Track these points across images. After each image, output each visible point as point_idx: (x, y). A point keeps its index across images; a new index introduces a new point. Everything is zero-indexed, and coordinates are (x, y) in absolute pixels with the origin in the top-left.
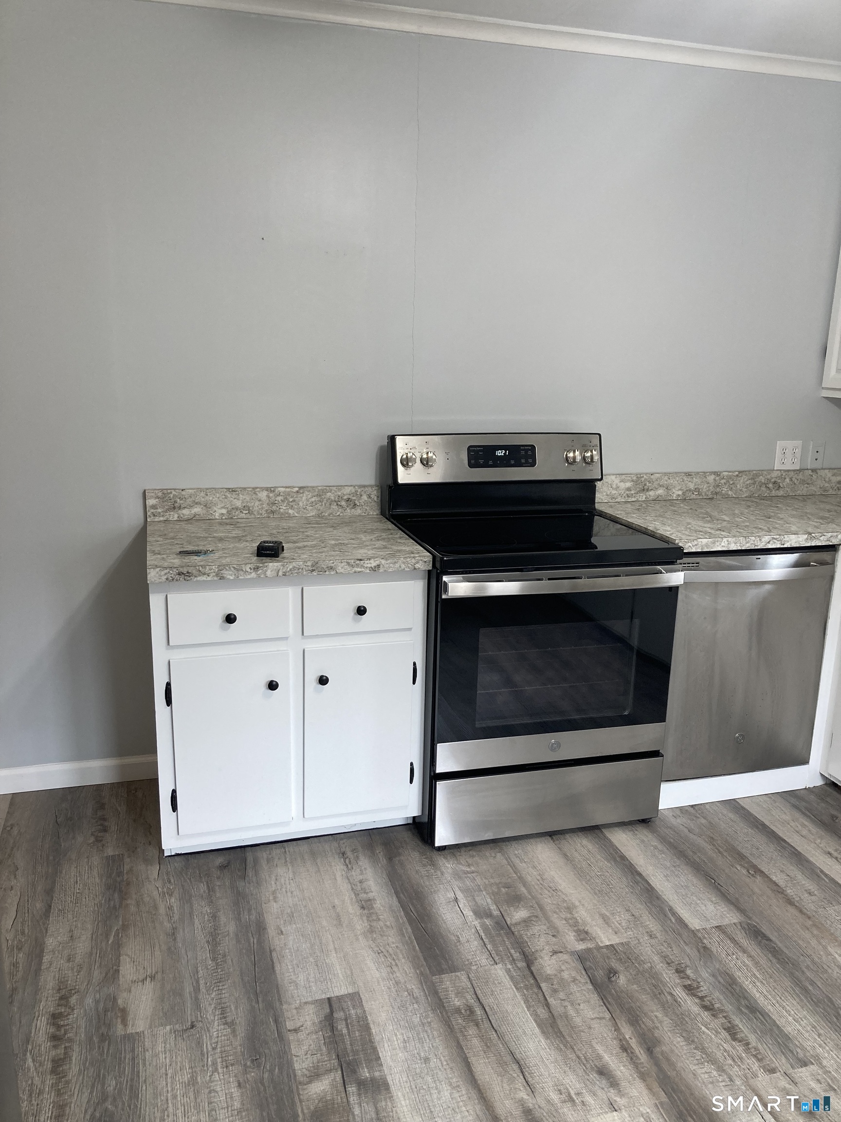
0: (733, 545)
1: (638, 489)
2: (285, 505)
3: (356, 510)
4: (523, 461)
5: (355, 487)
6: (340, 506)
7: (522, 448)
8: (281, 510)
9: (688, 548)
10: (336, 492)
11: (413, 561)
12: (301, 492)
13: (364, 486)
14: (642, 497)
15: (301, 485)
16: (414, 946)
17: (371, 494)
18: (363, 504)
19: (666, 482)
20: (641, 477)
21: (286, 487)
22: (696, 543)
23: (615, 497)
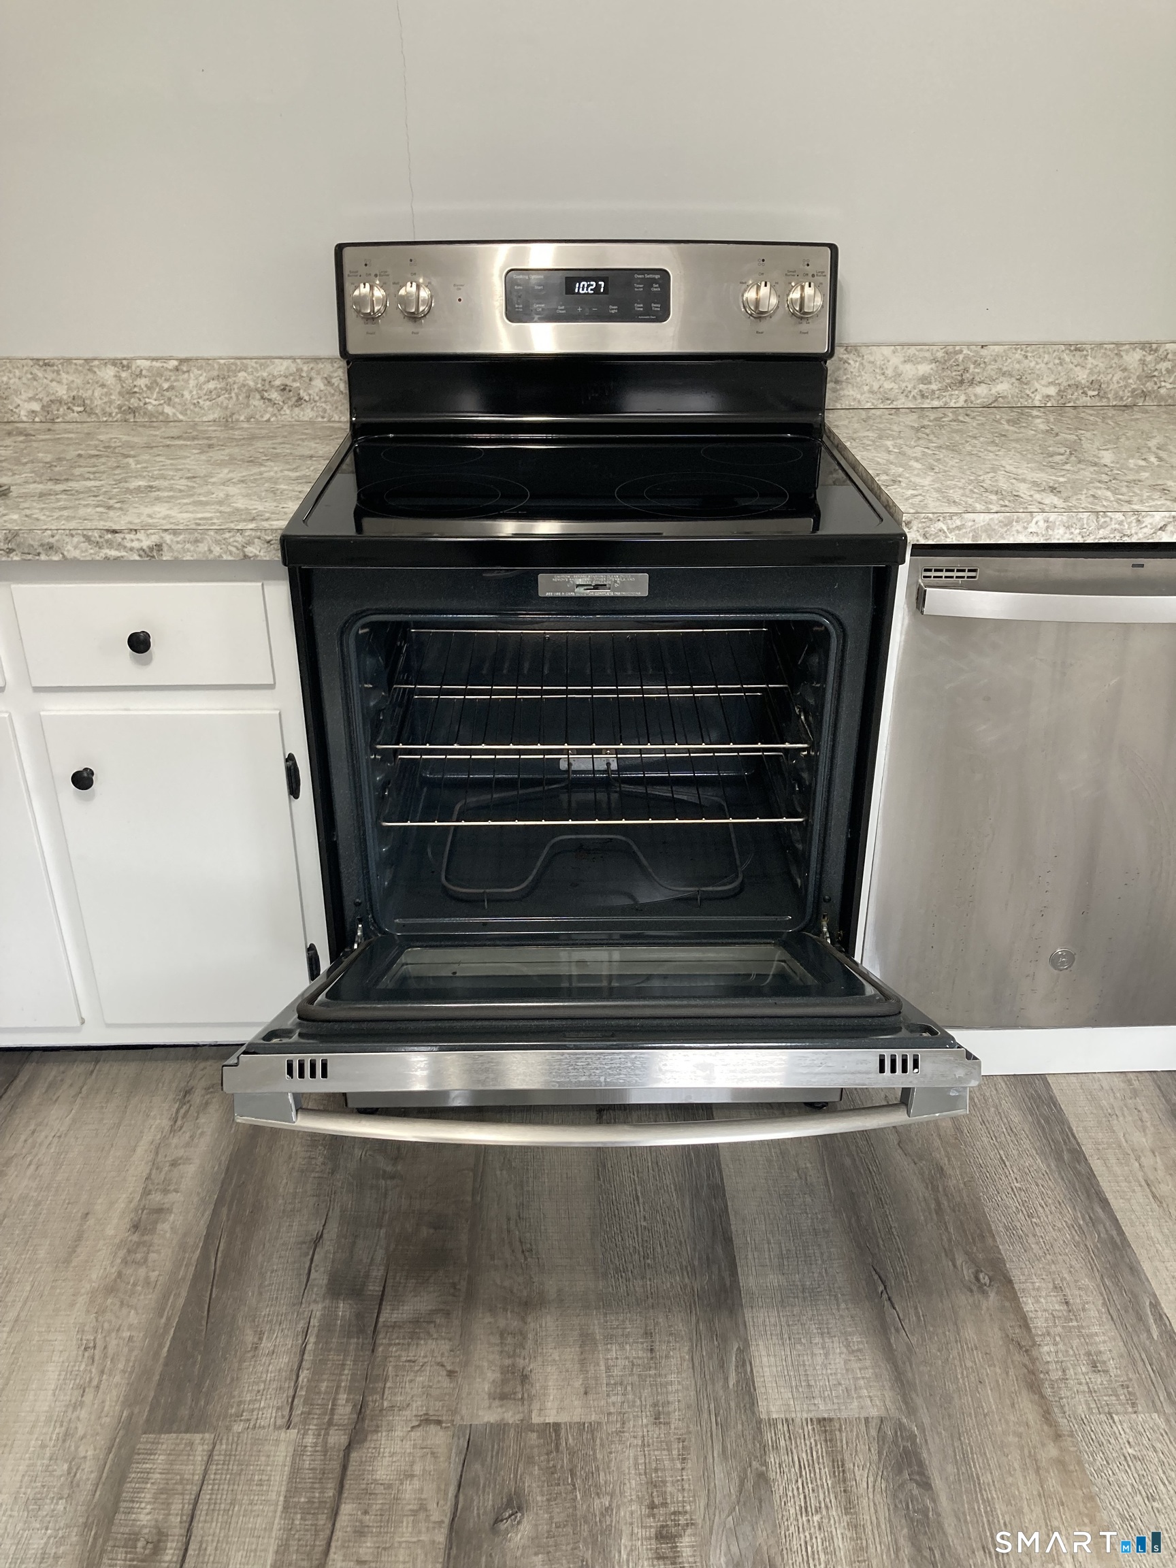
0: (1062, 530)
1: (948, 381)
2: (155, 396)
3: (303, 410)
4: (639, 307)
5: (294, 359)
6: (270, 400)
7: (636, 276)
8: (150, 407)
9: (936, 535)
10: (257, 370)
11: (239, 538)
12: (185, 369)
13: (316, 360)
14: (958, 399)
15: (183, 355)
16: (161, 1346)
17: (331, 377)
18: (317, 398)
19: (1017, 366)
20: (956, 353)
21: (153, 359)
22: (958, 522)
23: (892, 397)
